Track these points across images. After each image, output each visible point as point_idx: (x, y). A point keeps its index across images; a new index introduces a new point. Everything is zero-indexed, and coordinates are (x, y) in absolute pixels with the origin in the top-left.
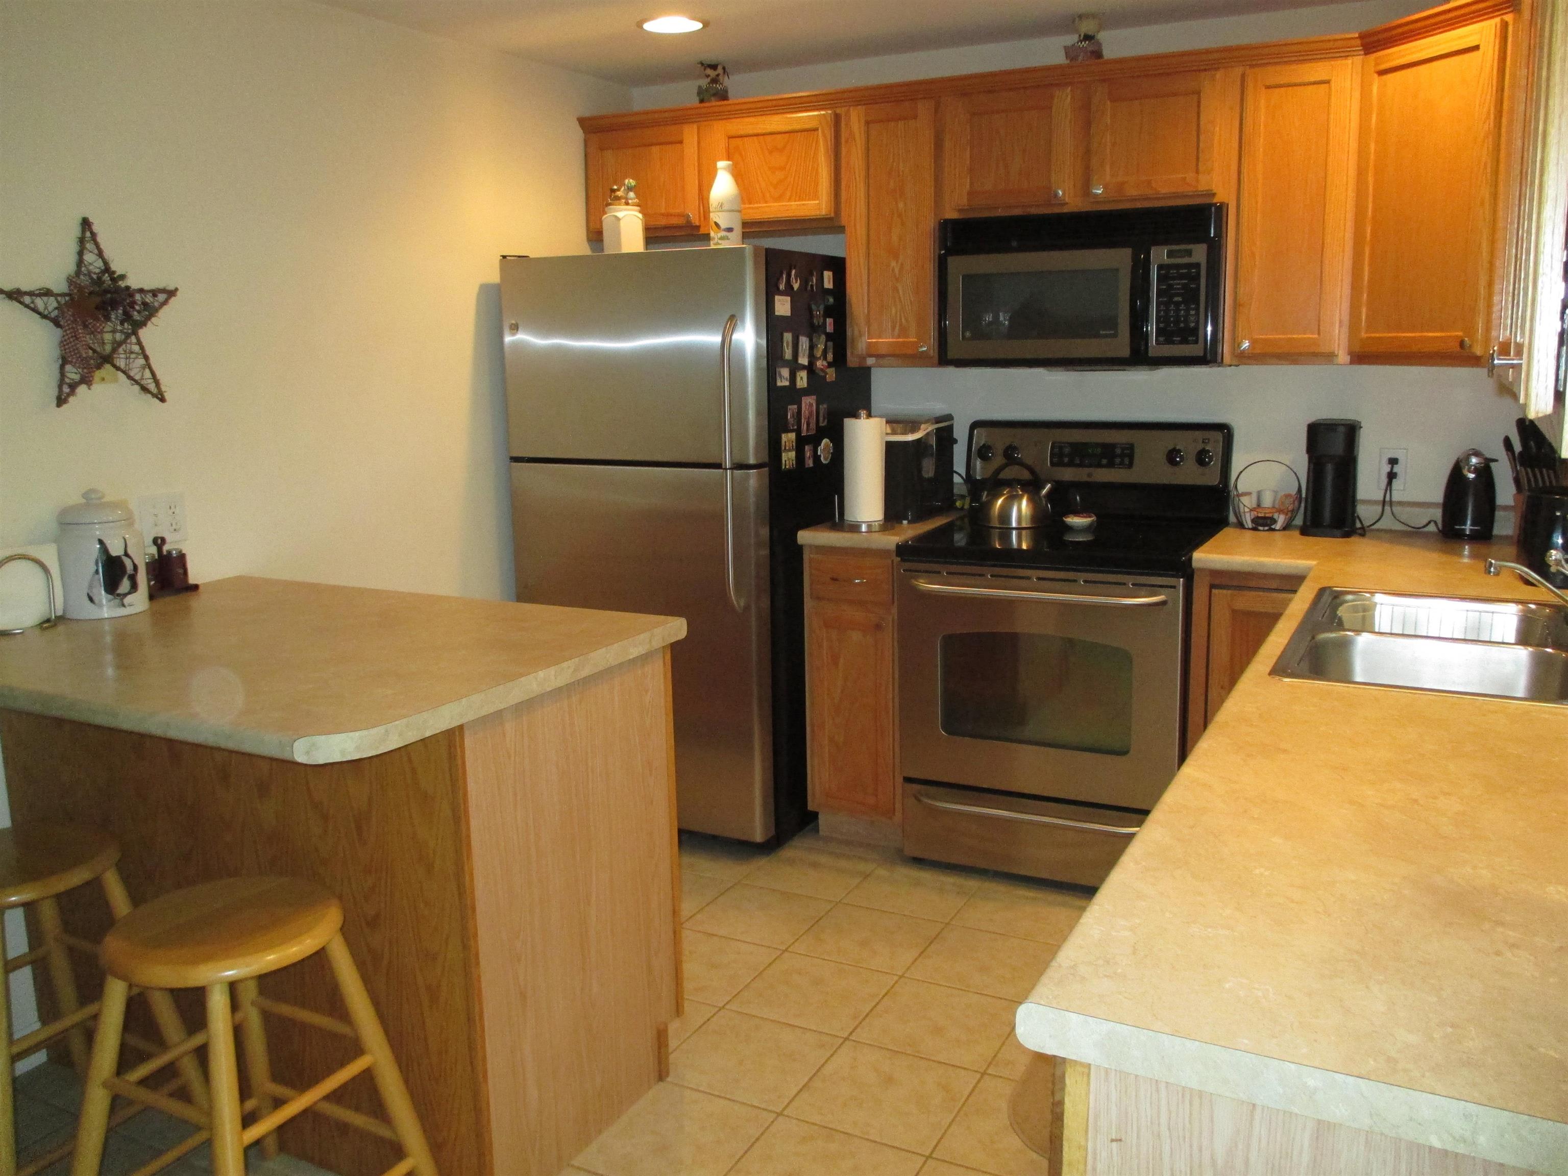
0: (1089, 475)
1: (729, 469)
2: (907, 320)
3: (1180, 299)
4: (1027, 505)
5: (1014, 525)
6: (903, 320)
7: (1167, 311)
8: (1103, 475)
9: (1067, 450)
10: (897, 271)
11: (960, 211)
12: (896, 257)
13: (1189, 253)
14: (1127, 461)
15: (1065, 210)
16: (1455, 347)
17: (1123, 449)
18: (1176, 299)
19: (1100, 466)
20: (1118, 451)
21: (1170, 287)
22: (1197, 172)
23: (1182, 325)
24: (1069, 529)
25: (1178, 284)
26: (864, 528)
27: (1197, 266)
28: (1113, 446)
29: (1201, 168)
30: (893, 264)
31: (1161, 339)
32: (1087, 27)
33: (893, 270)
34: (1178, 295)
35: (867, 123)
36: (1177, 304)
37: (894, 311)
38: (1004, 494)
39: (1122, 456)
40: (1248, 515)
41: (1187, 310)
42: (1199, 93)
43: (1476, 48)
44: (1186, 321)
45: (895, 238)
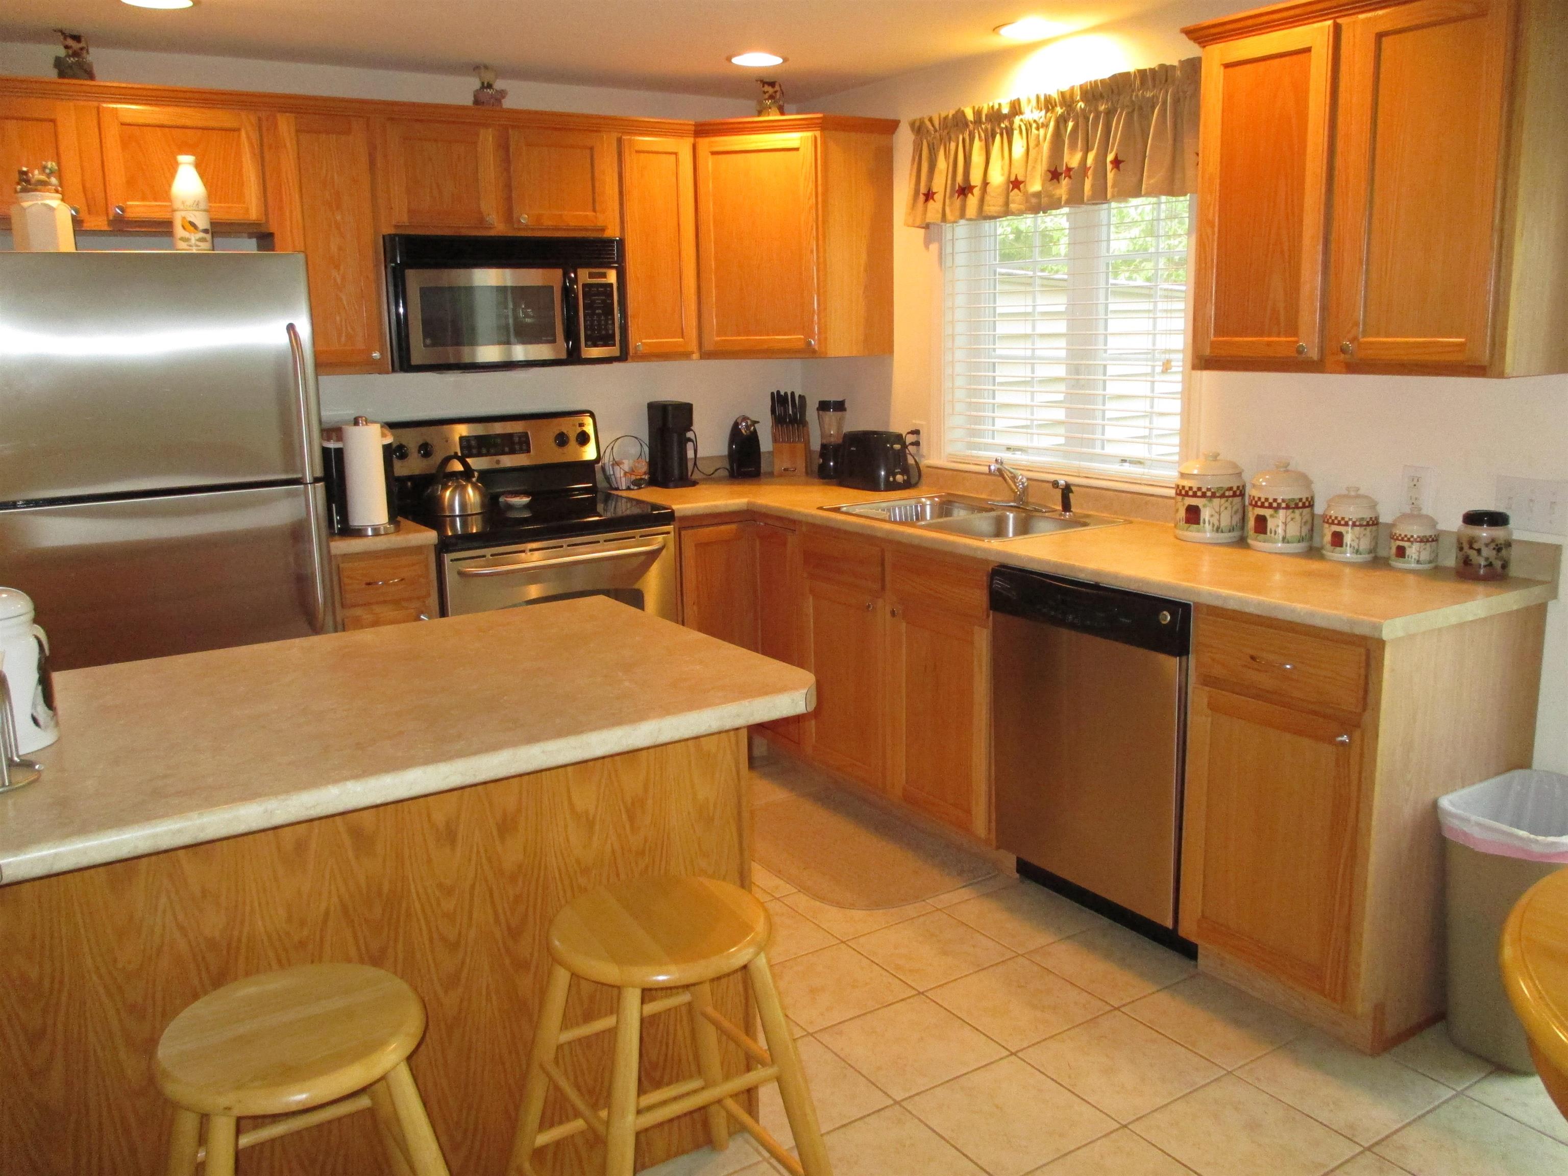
0: (498, 462)
1: (310, 483)
2: (353, 329)
3: (600, 311)
4: (473, 491)
5: (457, 513)
6: (349, 328)
7: (592, 321)
8: (507, 461)
9: (473, 443)
10: (339, 280)
11: (396, 227)
12: (337, 267)
13: (604, 275)
14: (524, 447)
15: (492, 233)
16: (801, 345)
17: (520, 437)
18: (597, 311)
19: (503, 453)
20: (516, 439)
21: (593, 302)
22: (594, 210)
23: (604, 332)
24: (510, 507)
25: (598, 300)
26: (370, 532)
27: (611, 285)
28: (511, 435)
29: (597, 208)
30: (334, 273)
31: (589, 343)
32: (488, 77)
33: (335, 280)
34: (598, 308)
35: (297, 131)
36: (599, 315)
37: (338, 318)
38: (450, 487)
39: (520, 443)
40: (623, 479)
41: (606, 320)
42: (592, 149)
43: (797, 149)
44: (607, 330)
45: (334, 248)
